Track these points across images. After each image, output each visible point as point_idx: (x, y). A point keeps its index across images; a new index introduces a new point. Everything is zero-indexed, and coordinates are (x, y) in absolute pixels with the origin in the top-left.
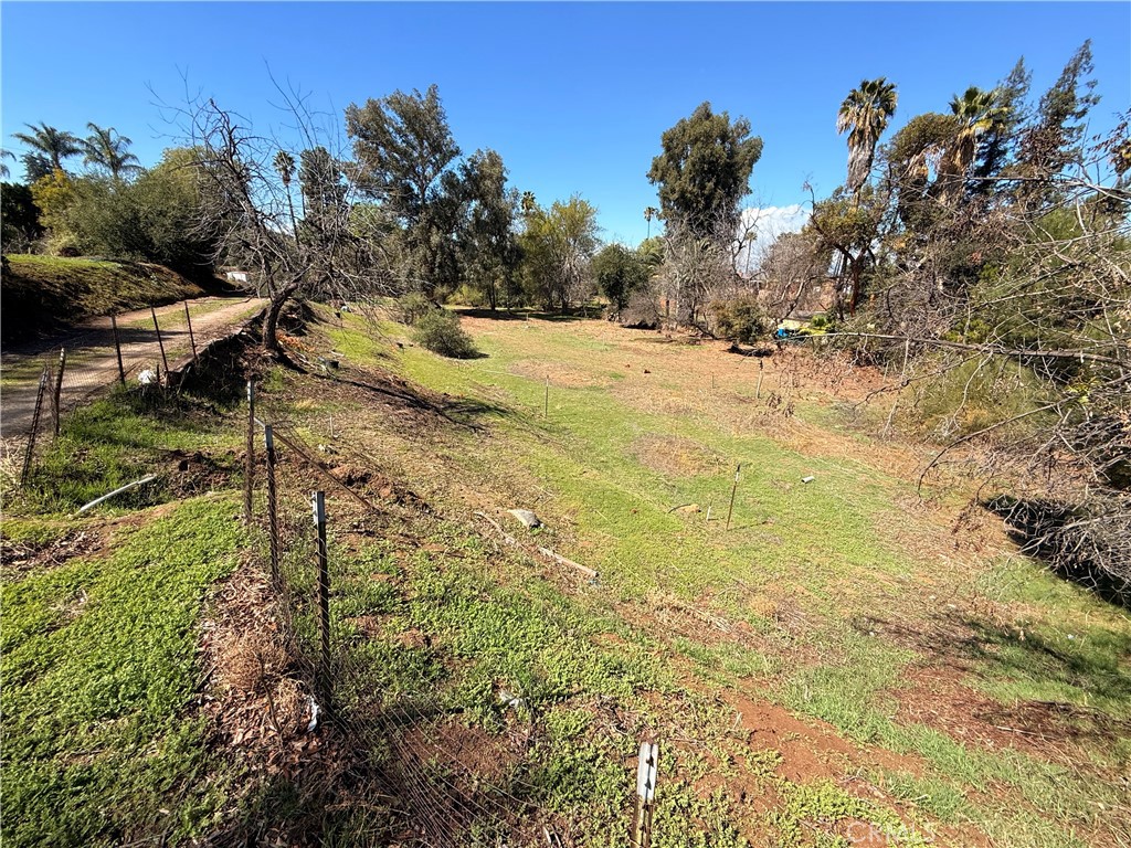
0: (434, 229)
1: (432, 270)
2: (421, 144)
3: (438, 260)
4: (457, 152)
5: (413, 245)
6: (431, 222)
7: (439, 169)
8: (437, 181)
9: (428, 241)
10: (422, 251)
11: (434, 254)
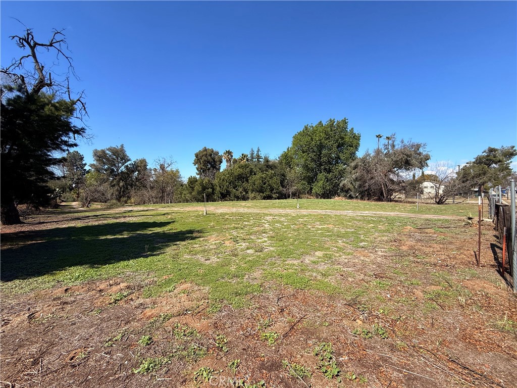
0: (121, 181)
1: (120, 193)
2: (118, 159)
3: (122, 190)
4: (130, 160)
5: (114, 186)
6: (120, 179)
7: (123, 164)
8: (123, 167)
9: (119, 185)
10: (116, 188)
11: (121, 188)
